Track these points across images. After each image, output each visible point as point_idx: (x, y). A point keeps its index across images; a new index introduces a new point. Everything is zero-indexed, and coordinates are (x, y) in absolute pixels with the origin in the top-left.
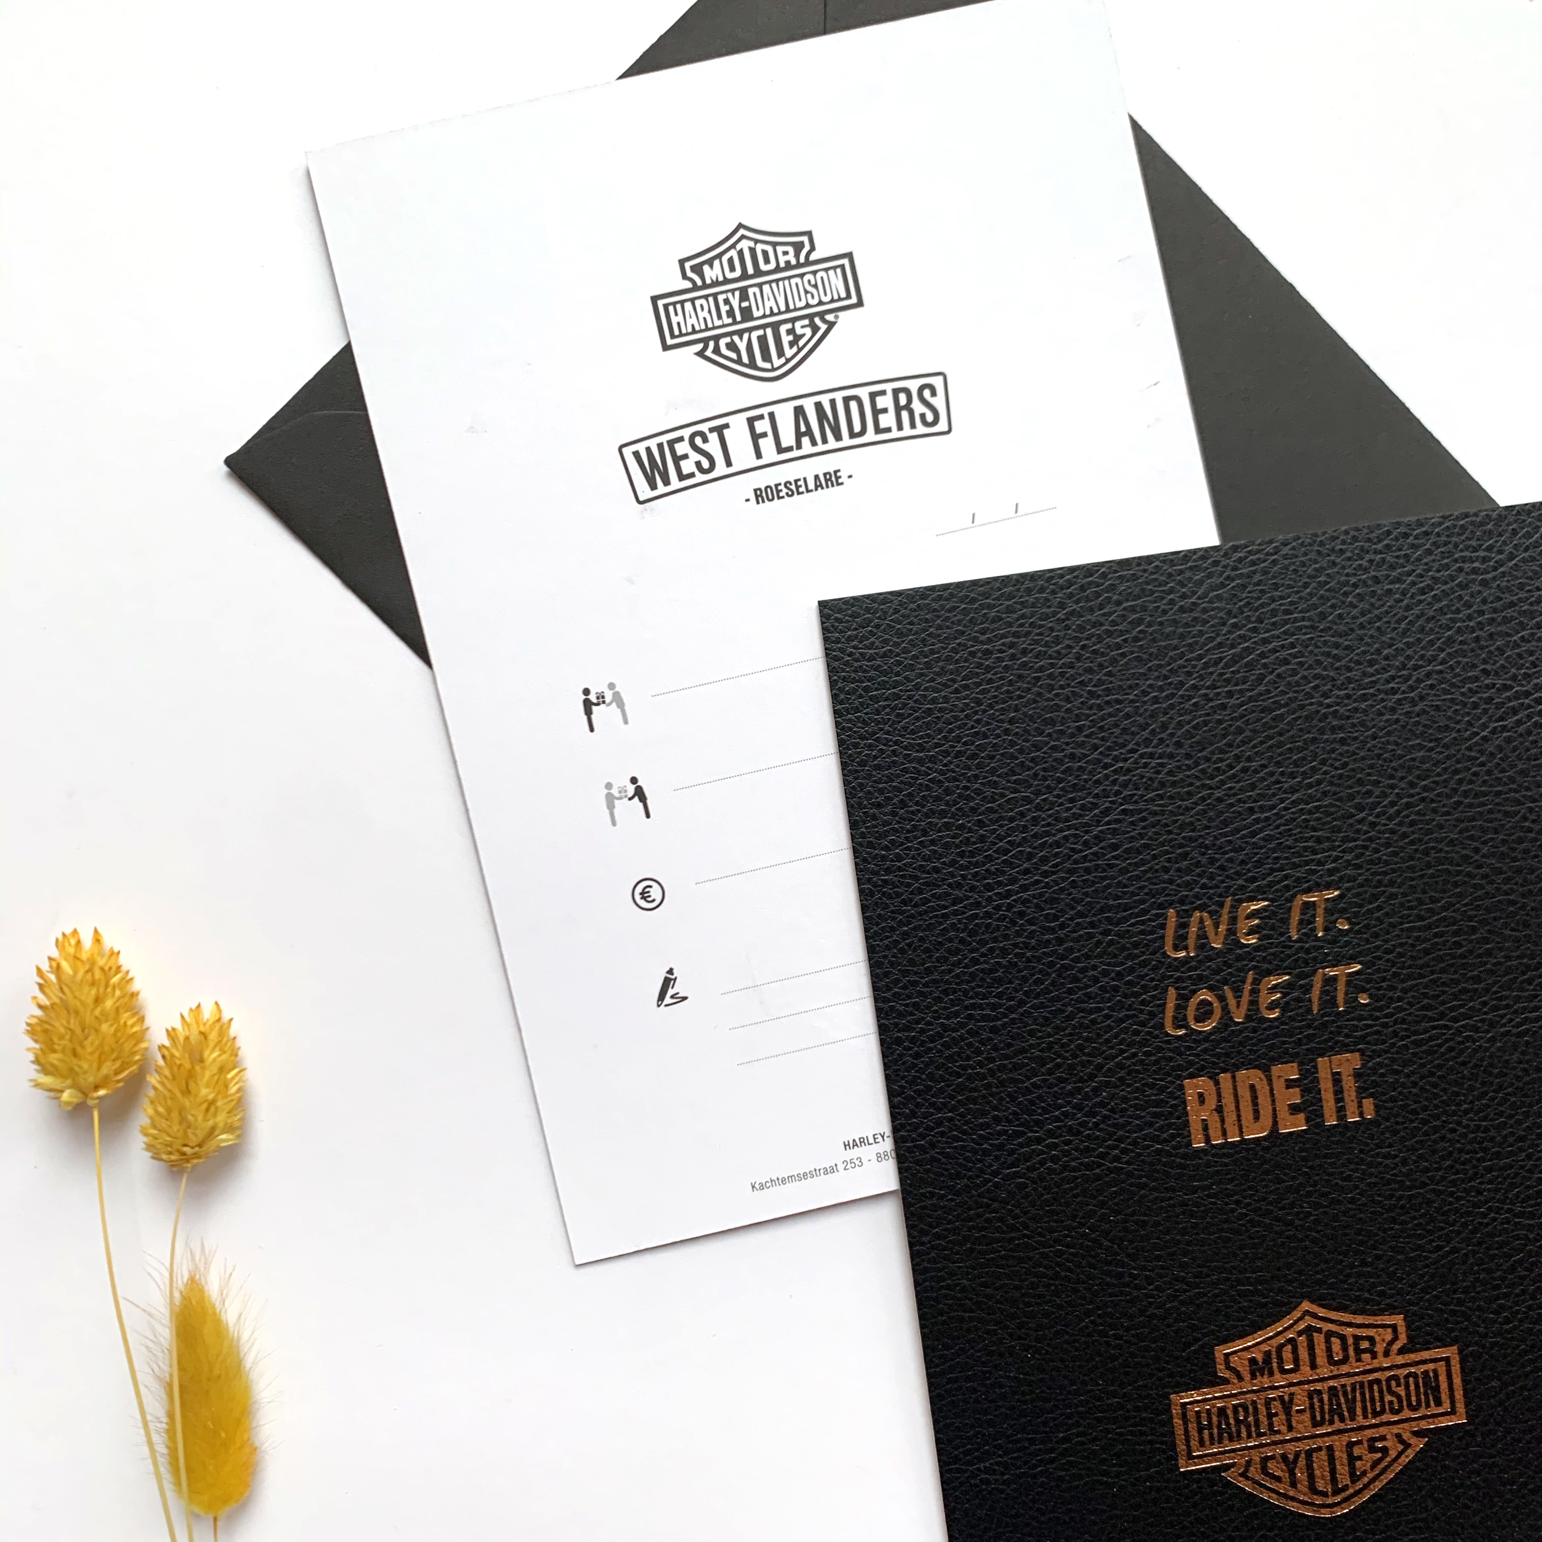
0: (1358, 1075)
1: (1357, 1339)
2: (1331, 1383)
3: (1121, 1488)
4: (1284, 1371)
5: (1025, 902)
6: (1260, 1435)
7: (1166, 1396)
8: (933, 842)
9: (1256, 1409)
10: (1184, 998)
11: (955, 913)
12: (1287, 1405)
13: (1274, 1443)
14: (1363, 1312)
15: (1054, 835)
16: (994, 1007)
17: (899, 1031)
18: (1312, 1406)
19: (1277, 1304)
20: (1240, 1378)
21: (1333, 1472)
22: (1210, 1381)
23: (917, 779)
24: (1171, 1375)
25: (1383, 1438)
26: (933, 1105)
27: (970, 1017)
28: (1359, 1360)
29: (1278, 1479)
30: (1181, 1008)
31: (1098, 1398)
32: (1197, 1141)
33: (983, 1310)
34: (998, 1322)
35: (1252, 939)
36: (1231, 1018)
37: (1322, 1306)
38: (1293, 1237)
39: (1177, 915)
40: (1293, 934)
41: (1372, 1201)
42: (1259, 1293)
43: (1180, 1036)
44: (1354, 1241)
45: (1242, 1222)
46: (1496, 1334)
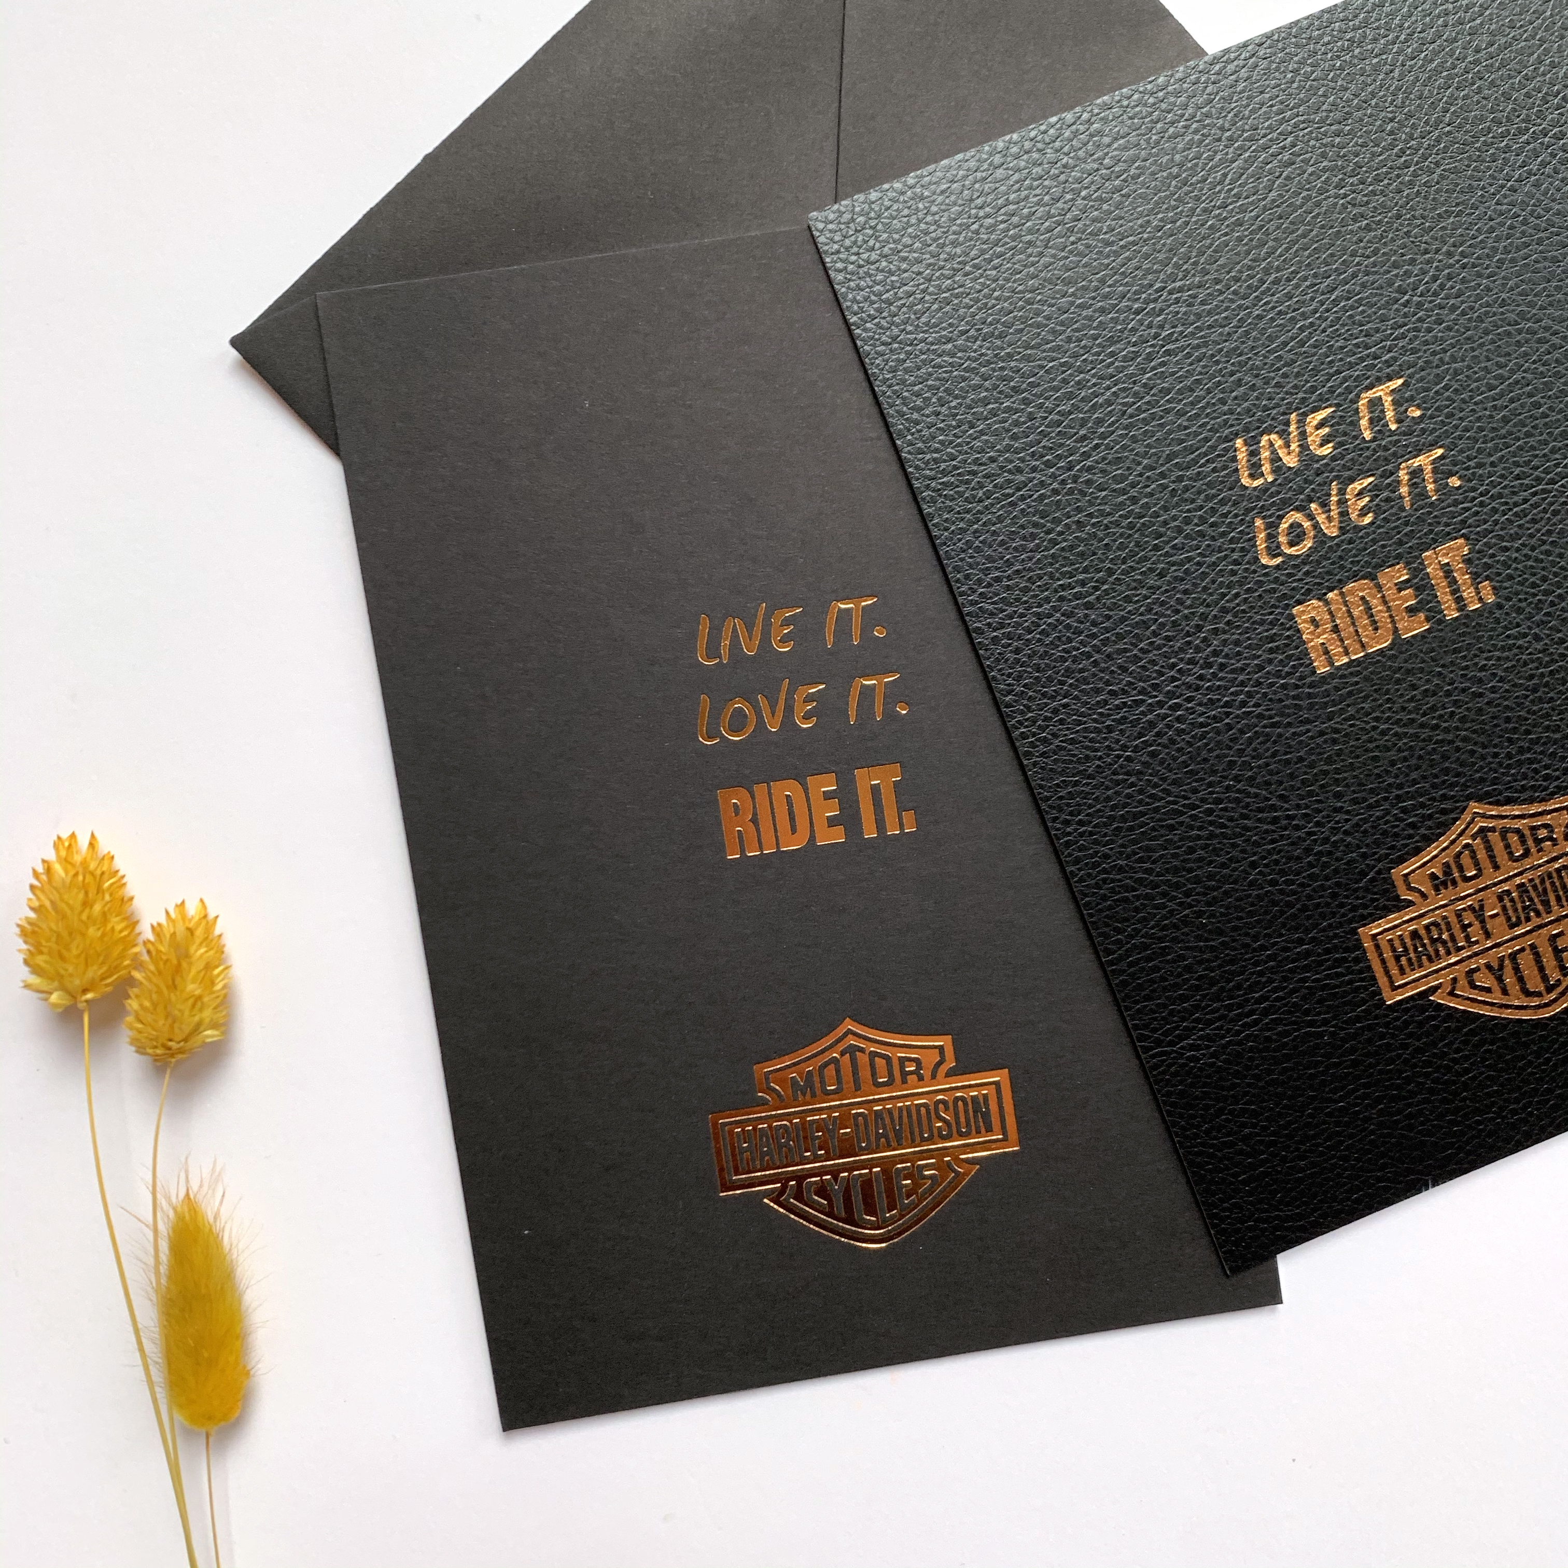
0: (1468, 561)
1: (1533, 829)
2: (1518, 881)
3: (1333, 1034)
4: (1468, 879)
5: (1089, 469)
6: (1460, 949)
7: (1354, 932)
8: (982, 433)
9: (1448, 924)
10: (1272, 526)
11: (1023, 498)
12: (1478, 912)
13: (1476, 954)
14: (1531, 801)
15: (1102, 394)
16: (1083, 583)
17: (994, 630)
19: (1444, 812)
20: (1424, 896)
21: (1541, 969)
22: (1394, 906)
23: (951, 372)
24: (1353, 909)
26: (1044, 695)
27: (1062, 599)
29: (1488, 990)
30: (1271, 537)
31: (1286, 949)
32: (1322, 669)
33: (1145, 886)
34: (1164, 895)
35: (1327, 450)
36: (1324, 534)
37: (1490, 803)
38: (1442, 741)
39: (1246, 443)
40: (1368, 435)
41: (1515, 685)
42: (1422, 805)
43: (1278, 565)
44: (1506, 730)
45: (1387, 738)
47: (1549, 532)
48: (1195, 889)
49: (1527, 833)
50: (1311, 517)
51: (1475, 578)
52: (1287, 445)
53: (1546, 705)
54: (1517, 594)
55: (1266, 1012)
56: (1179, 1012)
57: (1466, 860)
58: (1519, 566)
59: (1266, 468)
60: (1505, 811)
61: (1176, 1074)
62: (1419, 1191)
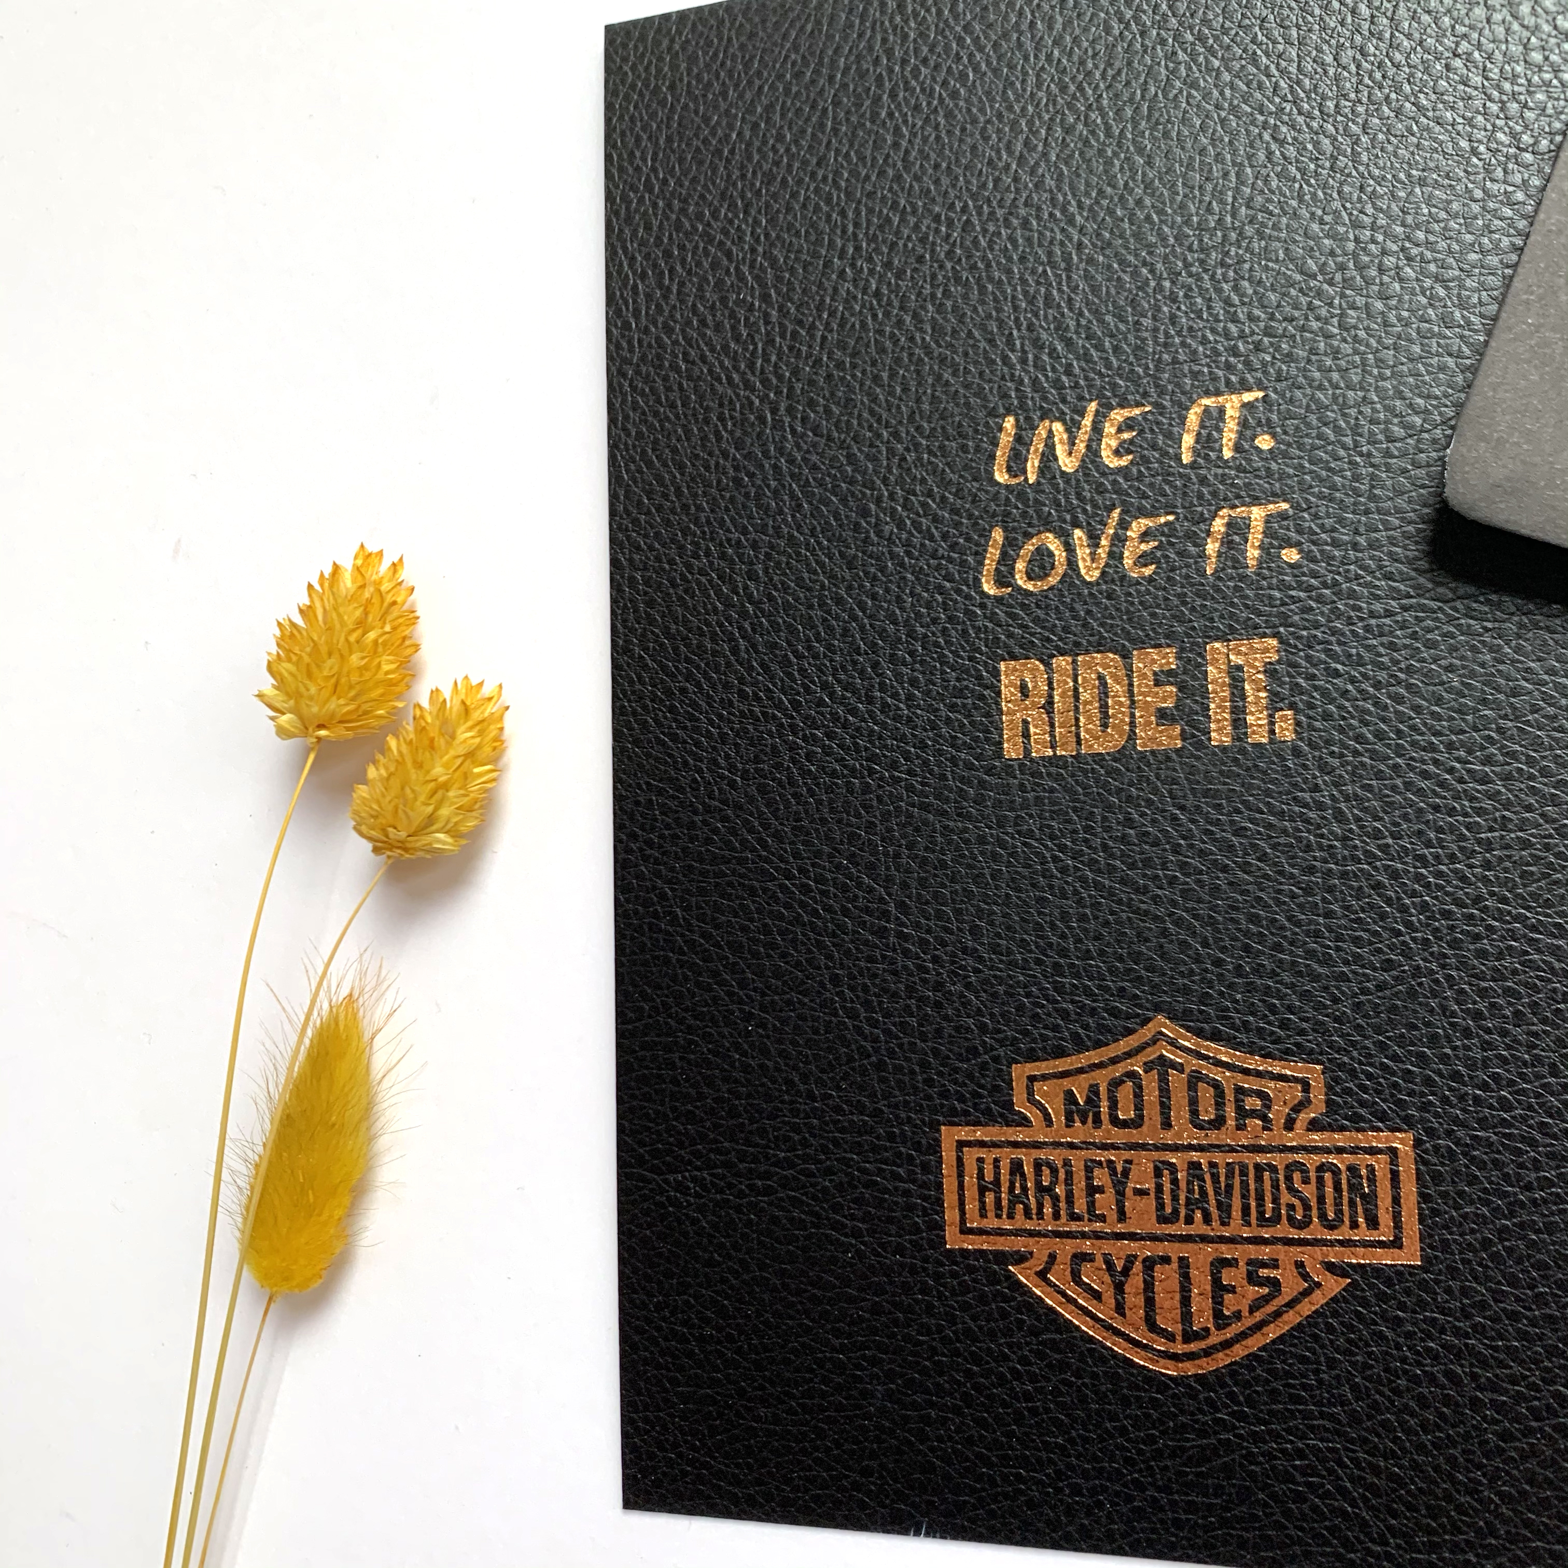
0: (1270, 671)
1: (1240, 1091)
7: (935, 1126)
9: (1069, 1175)
10: (1012, 545)
14: (1252, 1049)
18: (1159, 1188)
19: (1114, 1013)
21: (1186, 1301)
22: (1002, 1116)
24: (944, 1094)
25: (1274, 1264)
28: (1240, 1127)
30: (1007, 560)
32: (1011, 751)
34: (715, 974)
35: (1122, 462)
36: (1079, 575)
37: (1188, 1029)
38: (1146, 913)
39: (1017, 425)
40: (1186, 458)
42: (1088, 992)
44: (1247, 933)
46: (1483, 1123)
48: (753, 981)
49: (1230, 1096)
50: (1069, 548)
51: (1275, 702)
52: (1072, 442)
54: (1330, 743)
55: (785, 1184)
57: (1126, 1092)
58: (1347, 704)
59: (1033, 465)
60: (1208, 1048)
61: (647, 1213)
62: (904, 1532)
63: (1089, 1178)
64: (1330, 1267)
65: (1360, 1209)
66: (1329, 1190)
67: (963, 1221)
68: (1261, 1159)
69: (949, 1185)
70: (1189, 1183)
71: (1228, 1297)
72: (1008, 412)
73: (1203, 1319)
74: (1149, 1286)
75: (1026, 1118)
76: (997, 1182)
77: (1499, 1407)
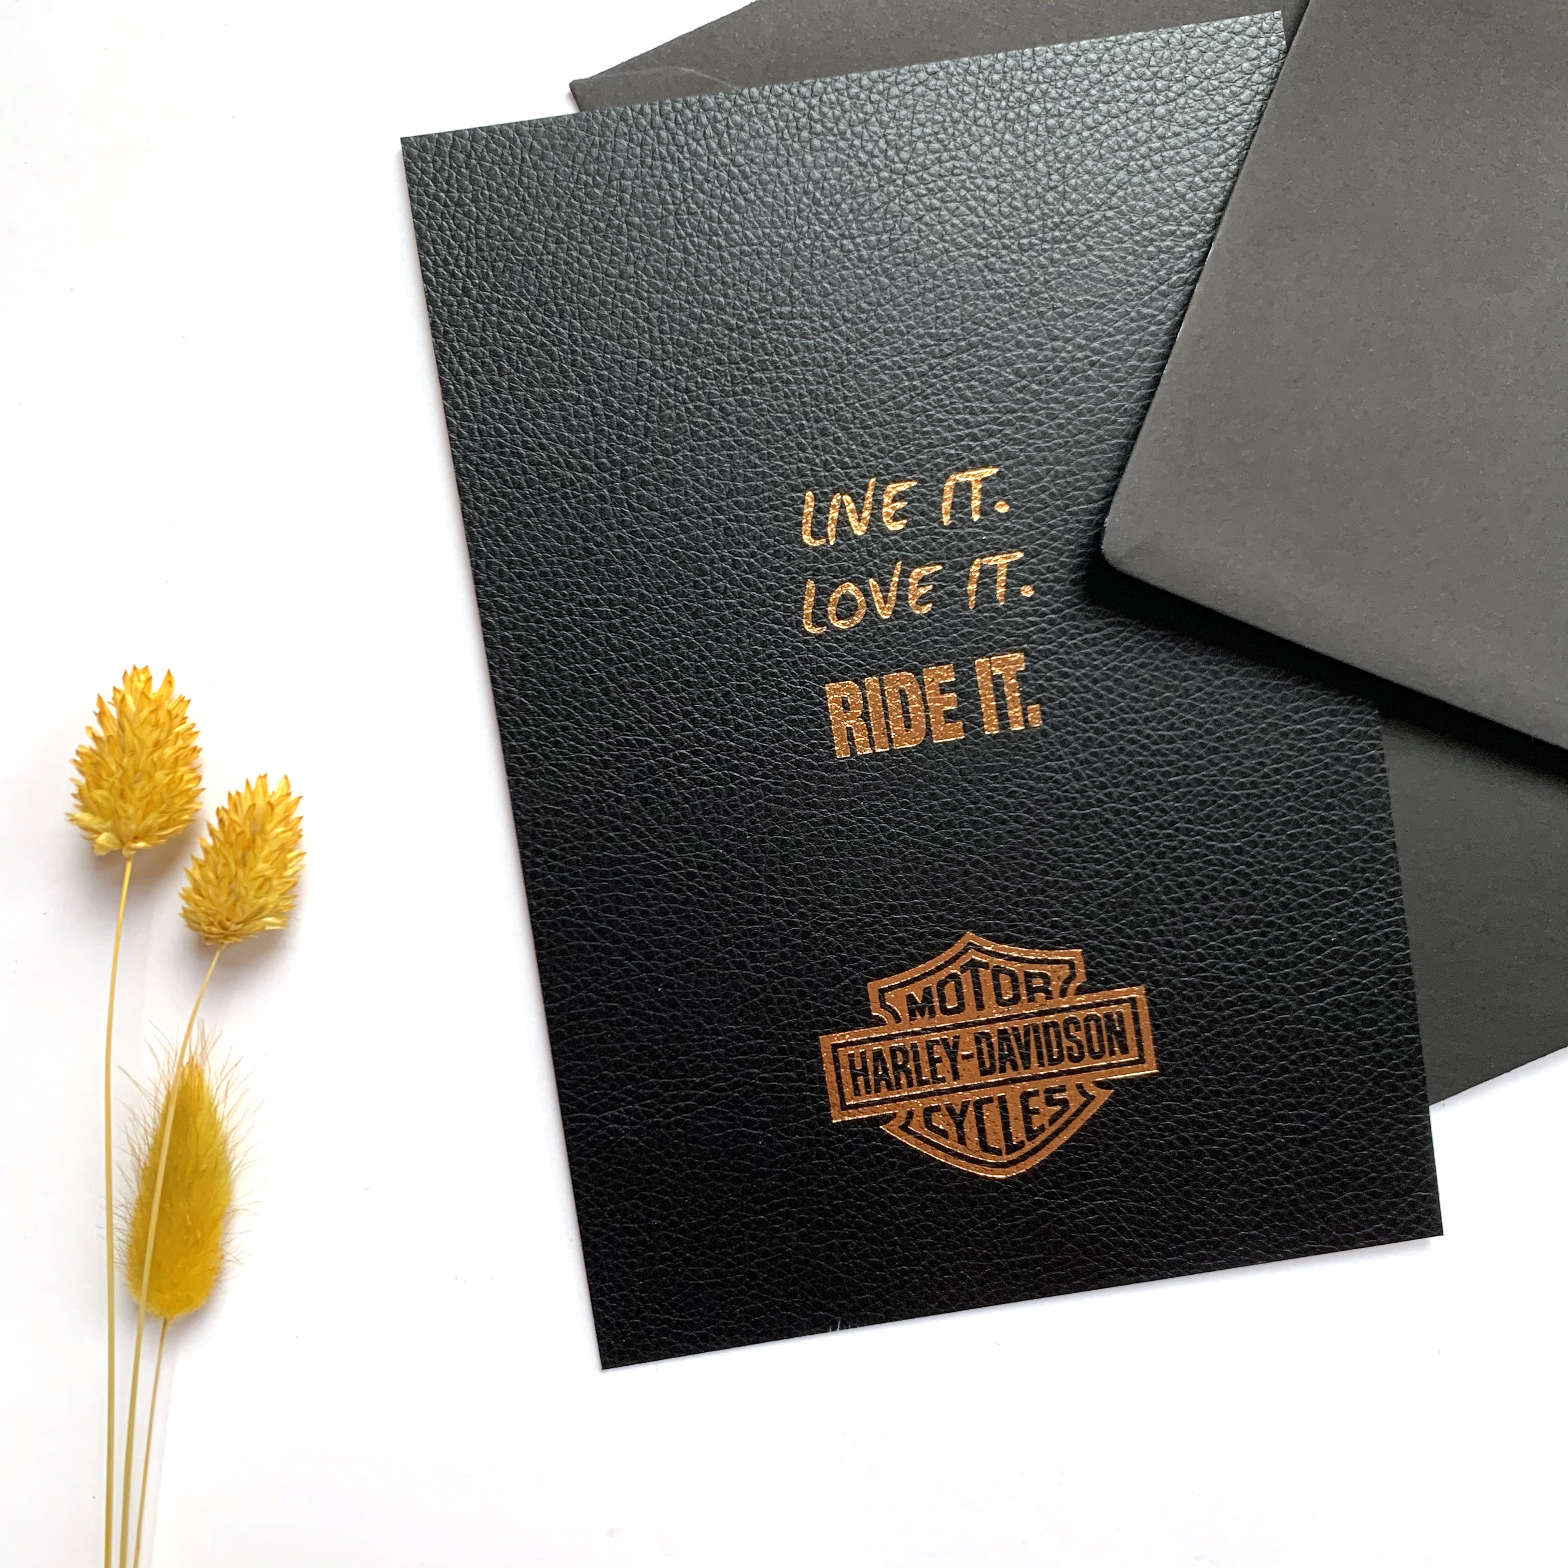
0: (1021, 678)
1: (1028, 976)
2: (1001, 1026)
3: (768, 1141)
4: (945, 1011)
6: (922, 1083)
7: (815, 1037)
9: (916, 1054)
10: (823, 593)
12: (952, 1050)
13: (940, 1093)
14: (1033, 946)
18: (980, 1051)
19: (937, 934)
20: (897, 1018)
21: (1006, 1126)
22: (863, 1021)
24: (819, 1013)
25: (1062, 1089)
26: (545, 712)
27: (585, 614)
28: (1031, 1000)
29: (944, 1134)
30: (820, 604)
31: (738, 1039)
32: (841, 752)
33: (606, 939)
34: (624, 952)
35: (899, 526)
36: (877, 615)
37: (988, 938)
38: (952, 860)
39: (816, 499)
40: (946, 520)
41: (1042, 820)
42: (916, 922)
43: (820, 635)
44: (1022, 866)
45: (895, 843)
46: (1189, 972)
47: (1115, 669)
48: (658, 953)
49: (1021, 978)
50: (866, 593)
51: (1026, 698)
52: (859, 511)
53: (1071, 849)
54: (1066, 725)
55: (702, 1101)
56: (611, 1079)
57: (950, 990)
58: (1076, 696)
59: (831, 530)
60: (1004, 949)
61: (591, 1145)
62: (825, 1330)
63: (930, 1054)
64: (1100, 1085)
65: (1115, 1042)
66: (1093, 1032)
67: (843, 1099)
68: (1047, 1019)
69: (830, 1077)
70: (1000, 1044)
71: (1035, 1117)
72: (808, 487)
73: (1018, 1134)
74: (980, 1120)
75: (881, 1020)
76: (865, 1069)
77: (1214, 1153)
